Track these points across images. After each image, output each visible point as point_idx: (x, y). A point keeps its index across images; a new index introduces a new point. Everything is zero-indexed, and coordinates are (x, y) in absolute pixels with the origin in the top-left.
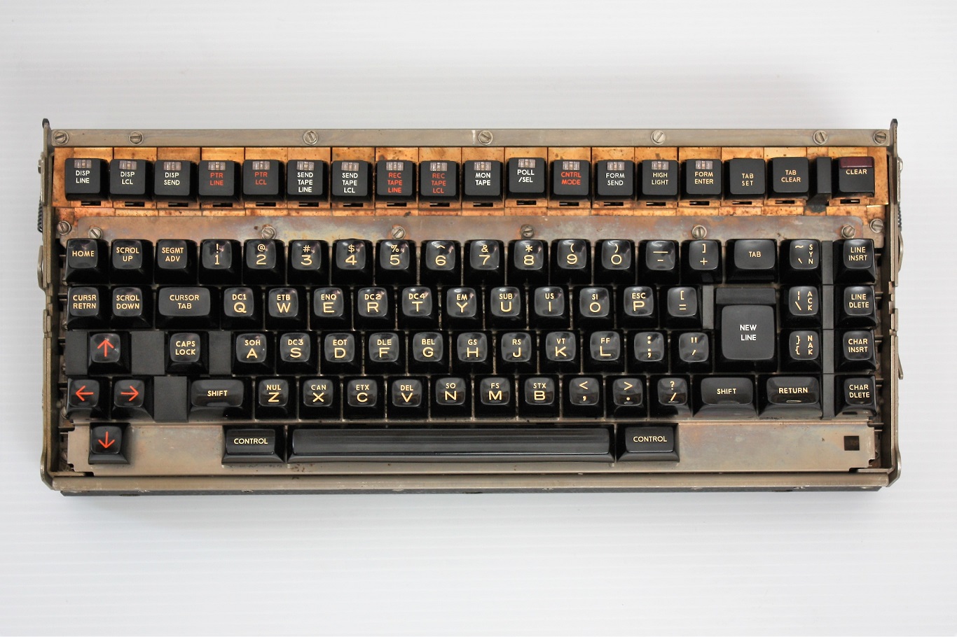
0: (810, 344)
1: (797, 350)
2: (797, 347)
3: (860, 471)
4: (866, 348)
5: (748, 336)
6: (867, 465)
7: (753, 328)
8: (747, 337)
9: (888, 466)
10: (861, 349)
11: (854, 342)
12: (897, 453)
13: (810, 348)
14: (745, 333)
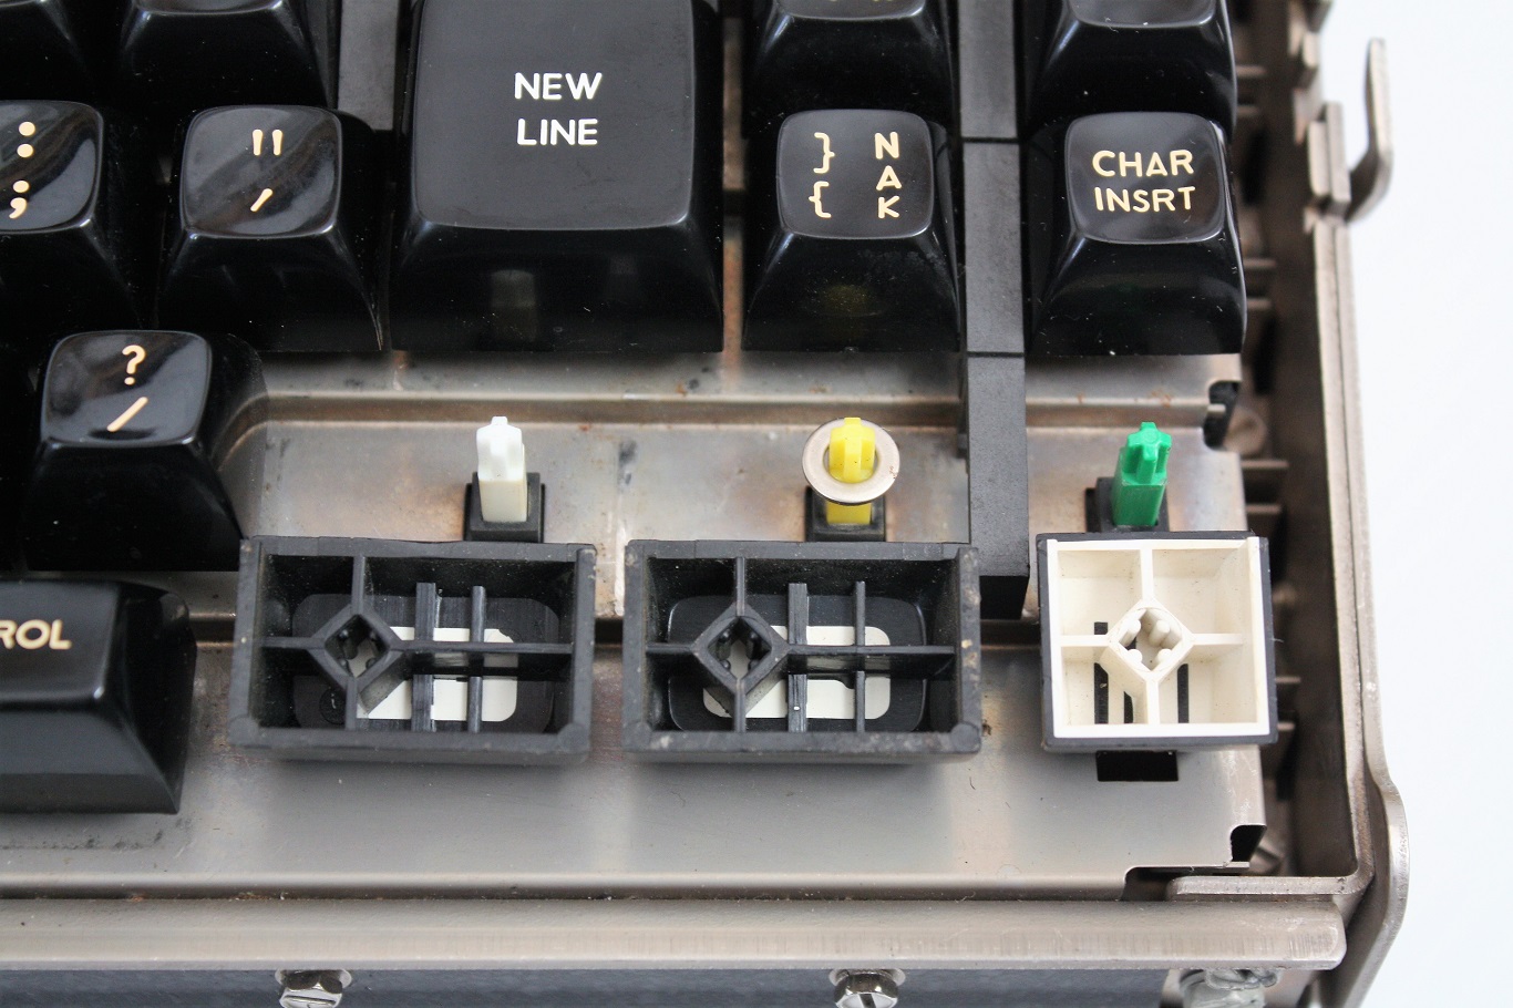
0: (889, 171)
1: (816, 199)
2: (818, 186)
3: (1187, 885)
4: (1186, 191)
5: (556, 125)
6: (1223, 856)
7: (586, 87)
8: (551, 131)
9: (1336, 865)
10: (1163, 199)
11: (1124, 164)
12: (1377, 798)
13: (888, 192)
14: (536, 111)
